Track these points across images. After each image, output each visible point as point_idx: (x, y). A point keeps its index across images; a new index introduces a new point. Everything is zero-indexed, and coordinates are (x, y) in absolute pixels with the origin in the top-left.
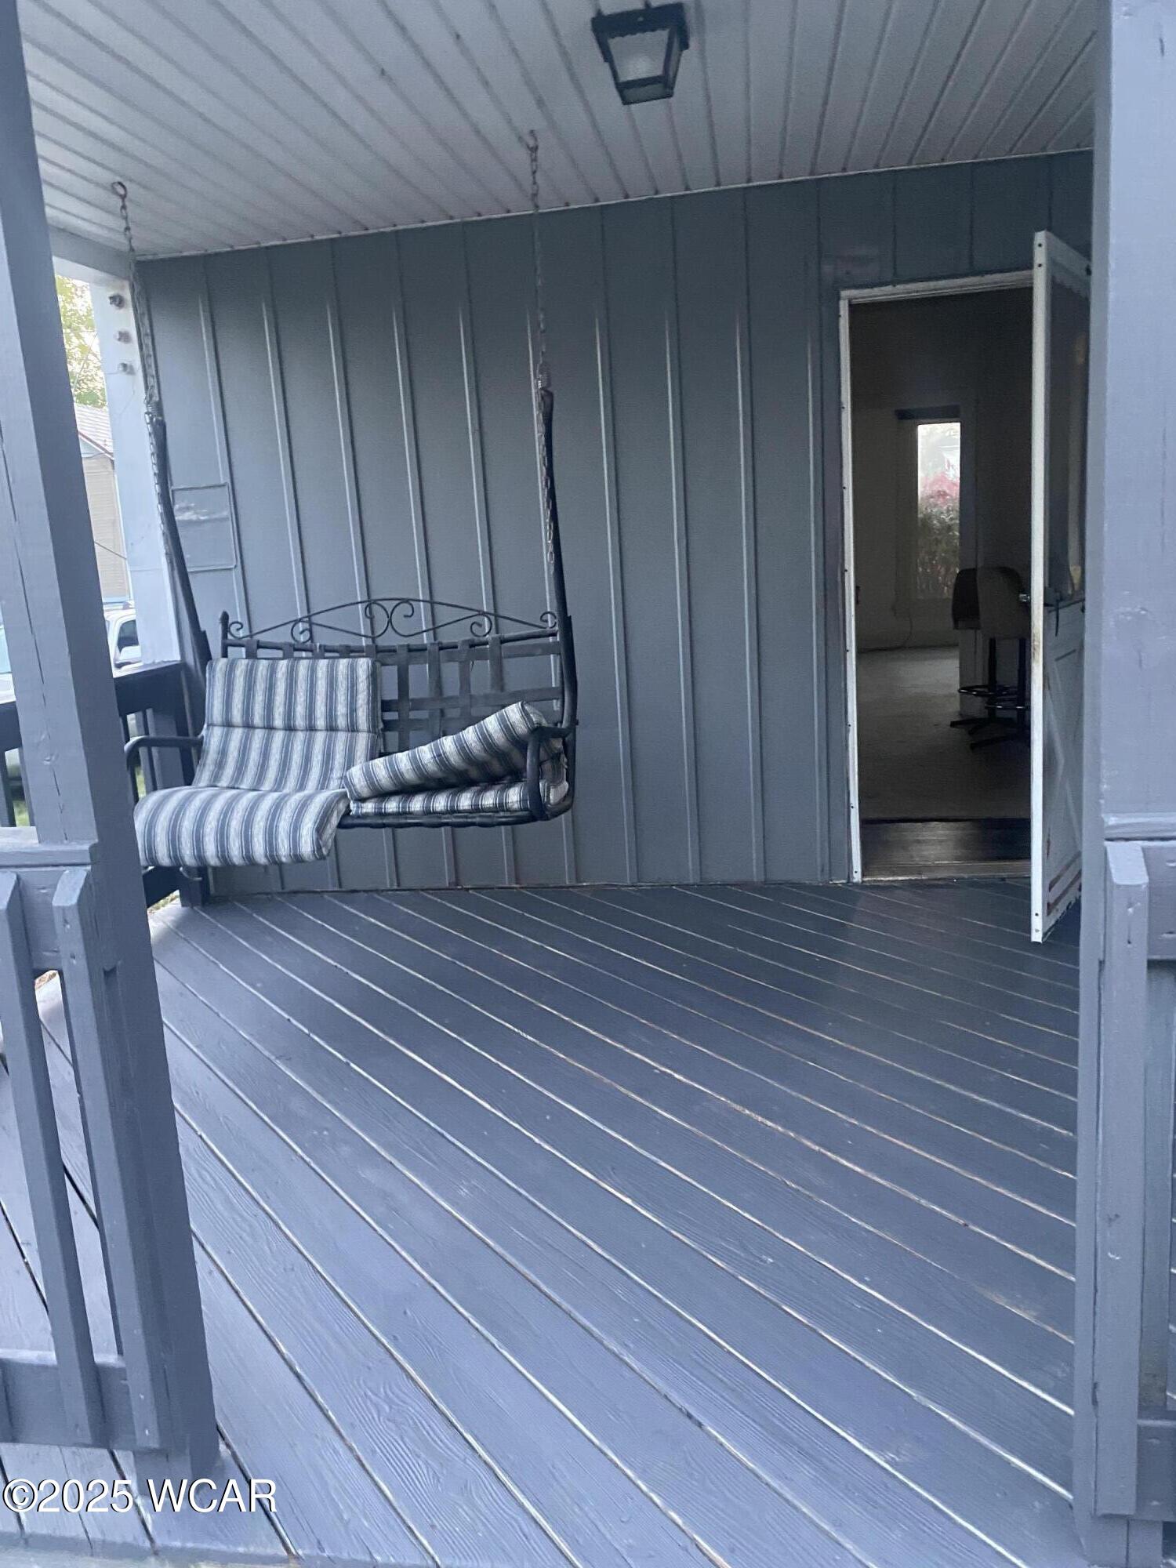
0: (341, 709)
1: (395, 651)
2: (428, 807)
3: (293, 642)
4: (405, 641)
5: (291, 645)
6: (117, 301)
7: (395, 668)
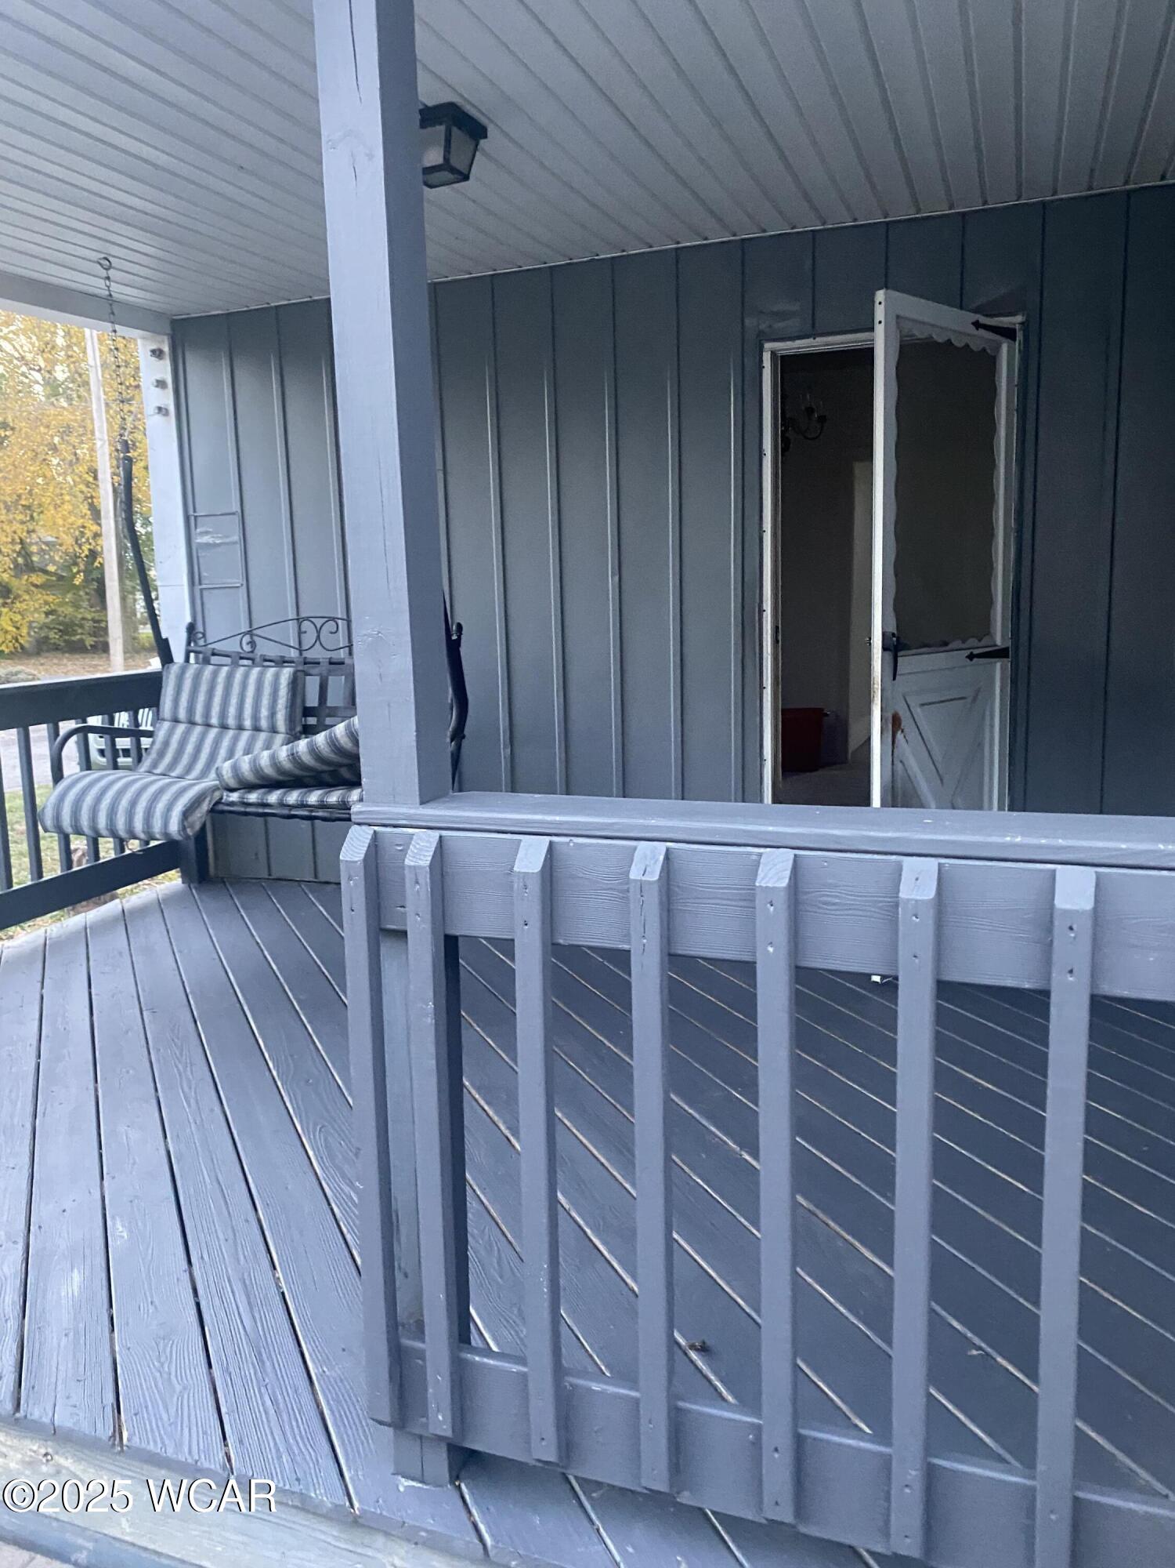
0: (264, 712)
1: (318, 663)
2: (282, 800)
3: (241, 651)
4: (329, 655)
5: (239, 653)
6: (157, 353)
7: (317, 679)
